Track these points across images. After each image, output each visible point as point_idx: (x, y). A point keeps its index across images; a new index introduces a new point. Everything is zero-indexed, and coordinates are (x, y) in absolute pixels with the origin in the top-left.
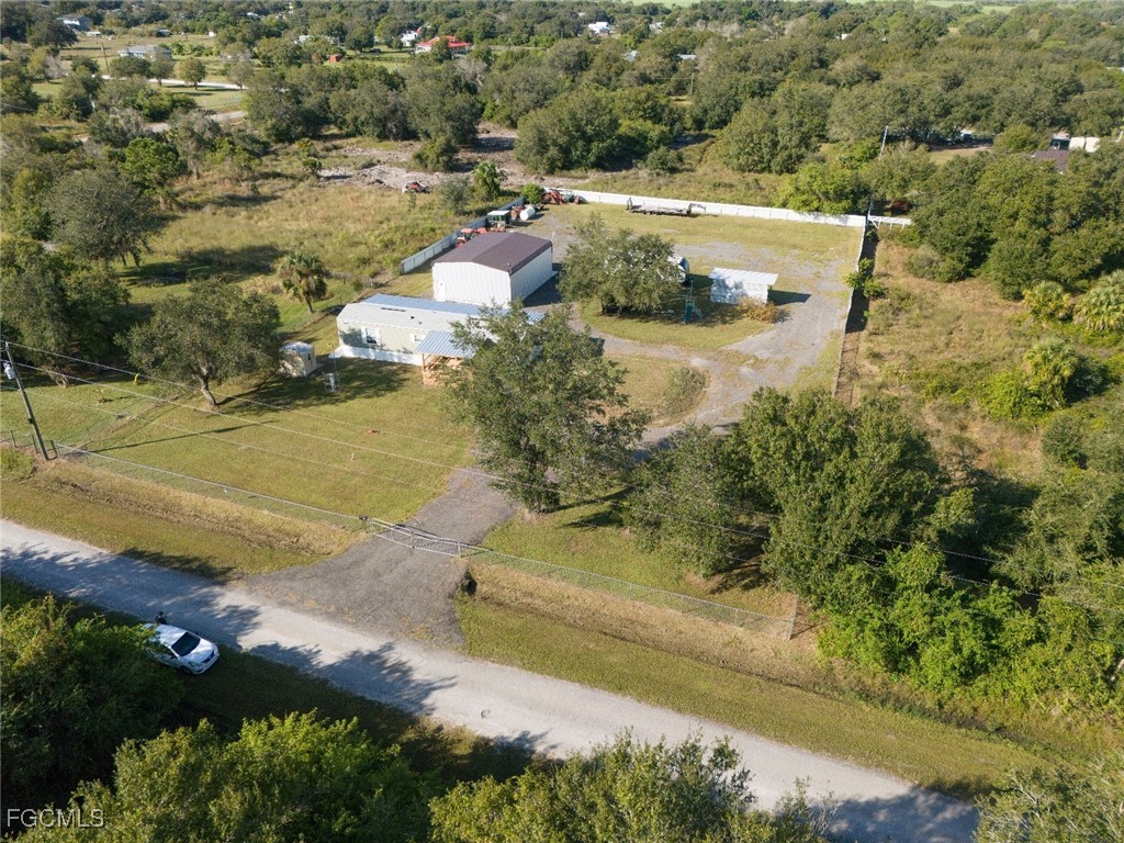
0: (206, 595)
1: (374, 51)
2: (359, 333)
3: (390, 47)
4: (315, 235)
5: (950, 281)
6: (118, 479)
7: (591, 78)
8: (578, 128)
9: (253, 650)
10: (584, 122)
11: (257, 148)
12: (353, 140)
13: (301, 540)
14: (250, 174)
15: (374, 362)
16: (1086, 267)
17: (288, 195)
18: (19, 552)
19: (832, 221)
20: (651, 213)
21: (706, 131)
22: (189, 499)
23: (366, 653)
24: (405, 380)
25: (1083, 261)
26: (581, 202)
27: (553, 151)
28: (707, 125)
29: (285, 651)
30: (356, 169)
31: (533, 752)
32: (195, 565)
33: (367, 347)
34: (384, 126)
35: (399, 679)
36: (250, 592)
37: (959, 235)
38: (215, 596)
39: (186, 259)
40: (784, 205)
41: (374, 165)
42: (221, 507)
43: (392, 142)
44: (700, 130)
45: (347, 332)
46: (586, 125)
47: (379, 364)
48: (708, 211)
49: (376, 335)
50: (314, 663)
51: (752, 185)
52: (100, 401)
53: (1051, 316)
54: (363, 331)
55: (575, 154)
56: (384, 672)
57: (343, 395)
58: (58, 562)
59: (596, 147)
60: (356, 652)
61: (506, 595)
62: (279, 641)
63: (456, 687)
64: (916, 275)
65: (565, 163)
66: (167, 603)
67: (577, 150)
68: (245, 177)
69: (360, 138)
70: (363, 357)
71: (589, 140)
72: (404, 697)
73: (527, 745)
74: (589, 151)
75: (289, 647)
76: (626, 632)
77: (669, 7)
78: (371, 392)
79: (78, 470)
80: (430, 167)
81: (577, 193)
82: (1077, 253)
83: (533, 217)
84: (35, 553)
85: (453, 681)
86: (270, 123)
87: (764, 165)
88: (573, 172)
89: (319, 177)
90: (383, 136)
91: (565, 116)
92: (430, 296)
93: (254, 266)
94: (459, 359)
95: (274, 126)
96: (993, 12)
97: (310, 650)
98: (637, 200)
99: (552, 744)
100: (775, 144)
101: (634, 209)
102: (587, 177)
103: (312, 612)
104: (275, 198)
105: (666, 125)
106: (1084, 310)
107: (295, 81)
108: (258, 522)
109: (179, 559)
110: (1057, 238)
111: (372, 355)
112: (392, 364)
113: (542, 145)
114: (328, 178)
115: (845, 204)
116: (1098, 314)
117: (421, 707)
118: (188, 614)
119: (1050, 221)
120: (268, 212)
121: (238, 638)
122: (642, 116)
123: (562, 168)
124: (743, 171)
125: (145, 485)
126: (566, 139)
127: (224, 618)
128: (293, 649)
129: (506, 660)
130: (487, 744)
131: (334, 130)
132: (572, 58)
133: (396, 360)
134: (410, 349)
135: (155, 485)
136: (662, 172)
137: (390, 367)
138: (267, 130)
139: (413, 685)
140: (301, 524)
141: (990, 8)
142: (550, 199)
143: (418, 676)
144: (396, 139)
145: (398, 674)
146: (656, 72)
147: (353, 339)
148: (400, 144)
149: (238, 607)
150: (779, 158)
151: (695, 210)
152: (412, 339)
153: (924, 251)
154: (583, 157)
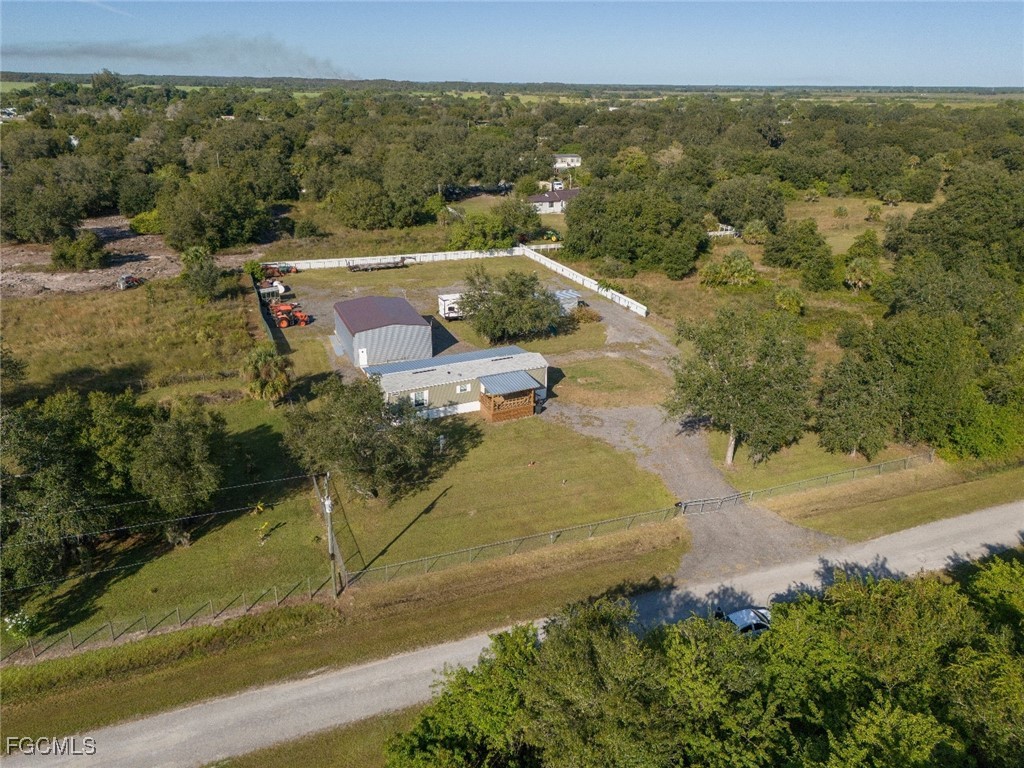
2: (408, 399)
5: (633, 276)
6: (436, 577)
19: (503, 254)
22: (522, 559)
26: (298, 271)
27: (210, 233)
36: (698, 581)
40: (463, 247)
48: (416, 261)
49: (425, 397)
54: (412, 396)
55: (232, 232)
59: (248, 224)
65: (224, 242)
67: (232, 229)
71: (240, 219)
74: (243, 228)
81: (291, 264)
87: (385, 223)
88: (232, 249)
98: (358, 261)
100: (393, 205)
101: (354, 269)
103: (750, 569)
108: (595, 547)
112: (443, 418)
115: (508, 240)
125: (465, 568)
126: (222, 219)
133: (444, 414)
134: (454, 400)
135: (474, 565)
140: (628, 534)
142: (273, 273)
150: (400, 216)
151: (407, 262)
152: (458, 391)
153: (608, 260)
154: (239, 235)
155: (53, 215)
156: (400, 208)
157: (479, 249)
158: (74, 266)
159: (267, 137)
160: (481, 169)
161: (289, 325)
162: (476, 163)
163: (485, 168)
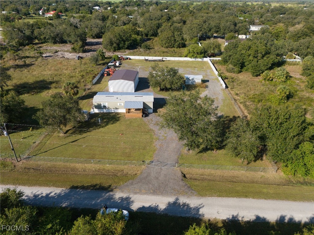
0: (109, 196)
1: (31, 16)
2: (101, 105)
3: (36, 15)
4: (56, 75)
5: (238, 73)
6: (49, 164)
7: (110, 23)
8: (121, 38)
9: (137, 210)
10: (123, 36)
11: (15, 48)
12: (44, 44)
13: (124, 172)
14: (18, 57)
15: (106, 113)
16: (268, 67)
17: (37, 63)
18: (32, 196)
19: (200, 60)
20: (152, 61)
21: (149, 37)
22: (79, 166)
23: (172, 202)
24: (119, 117)
25: (267, 65)
26: (130, 59)
27: (115, 45)
28: (149, 35)
29: (147, 208)
30: (53, 53)
31: (239, 220)
32: (98, 187)
33: (103, 109)
34: (55, 39)
35: (187, 208)
36: (122, 192)
37: (238, 61)
38: (113, 195)
39: (16, 87)
40: (186, 56)
41: (58, 52)
42: (91, 166)
43: (58, 44)
44: (147, 37)
45: (96, 105)
46: (123, 37)
47: (109, 114)
48: (168, 59)
49: (107, 105)
50: (159, 209)
51: (173, 52)
52: (22, 139)
53: (268, 80)
54: (102, 104)
55: (121, 45)
56: (182, 207)
57: (103, 125)
58: (50, 196)
59: (127, 43)
60: (169, 203)
61: (195, 176)
62: (143, 205)
63: (205, 207)
64: (230, 72)
65: (119, 48)
66: (99, 201)
67: (121, 44)
68: (16, 58)
69: (47, 44)
70: (102, 112)
71: (124, 41)
72: (193, 213)
73: (236, 219)
74: (125, 44)
75: (148, 206)
76: (234, 180)
77: (113, 2)
78: (112, 122)
79: (32, 163)
80: (77, 51)
81: (128, 56)
82: (266, 64)
83: (120, 64)
84: (39, 195)
85: (202, 205)
86: (16, 40)
87: (172, 46)
88: (121, 51)
89: (43, 57)
90: (55, 43)
91: (117, 35)
92: (107, 91)
93: (43, 87)
94: (134, 109)
95: (18, 41)
96: (197, 4)
97: (155, 206)
98: (147, 58)
99: (242, 216)
100: (175, 40)
101: (146, 60)
102: (125, 52)
103: (146, 193)
104: (33, 64)
105: (140, 36)
106: (276, 77)
107: (19, 26)
108: (107, 169)
109: (91, 186)
110: (260, 61)
111: (105, 111)
112: (112, 113)
113: (111, 43)
114: (46, 57)
115: (202, 55)
116: (280, 78)
117: (200, 215)
118: (108, 203)
119: (257, 56)
120: (33, 69)
121: (130, 207)
122: (134, 34)
123: (118, 50)
124: (167, 48)
125: (60, 164)
126: (118, 41)
127: (121, 202)
128: (150, 206)
129: (211, 196)
130: (225, 221)
131: (37, 41)
132: (101, 17)
133: (113, 111)
134: (117, 108)
135: (64, 163)
136: (147, 49)
137: (112, 114)
138: (16, 43)
139: (192, 209)
140: (122, 167)
141: (196, 3)
142: (121, 59)
143: (192, 206)
144: (59, 44)
145: (186, 207)
146: (127, 21)
147: (99, 107)
148: (61, 45)
149: (123, 197)
150: (177, 44)
151: (164, 59)
152: (119, 105)
153: (231, 66)
154: (123, 46)
155: (78, 37)
156: (178, 41)
157: (191, 57)
158: (76, 51)
159: (162, 16)
160: (219, 29)
161: (107, 76)
162: (217, 27)
163: (220, 29)
